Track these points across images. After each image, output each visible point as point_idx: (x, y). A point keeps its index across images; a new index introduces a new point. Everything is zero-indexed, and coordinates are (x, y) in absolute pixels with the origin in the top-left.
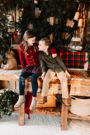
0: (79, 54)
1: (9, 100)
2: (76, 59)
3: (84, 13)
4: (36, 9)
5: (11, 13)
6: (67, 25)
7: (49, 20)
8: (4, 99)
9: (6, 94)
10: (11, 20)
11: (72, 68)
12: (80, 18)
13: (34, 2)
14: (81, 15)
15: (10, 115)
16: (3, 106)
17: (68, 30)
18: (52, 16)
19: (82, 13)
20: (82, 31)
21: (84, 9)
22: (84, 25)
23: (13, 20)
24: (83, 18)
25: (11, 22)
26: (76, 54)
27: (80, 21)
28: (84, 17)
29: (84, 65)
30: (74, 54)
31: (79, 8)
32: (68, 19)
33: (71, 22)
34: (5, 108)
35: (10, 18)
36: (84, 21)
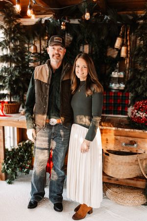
0: (121, 95)
1: (27, 154)
2: (115, 102)
3: (128, 38)
4: (66, 34)
5: (33, 42)
6: (108, 54)
7: (83, 48)
8: (21, 152)
9: (25, 147)
10: (33, 52)
11: (111, 114)
12: (122, 45)
13: (61, 28)
14: (125, 41)
15: (27, 172)
16: (20, 161)
17: (108, 61)
18: (87, 44)
19: (126, 38)
20: (127, 63)
21: (128, 33)
22: (129, 55)
23: (35, 51)
24: (127, 46)
25: (33, 54)
26: (116, 95)
27: (124, 49)
28: (128, 43)
29: (127, 109)
30: (113, 95)
31: (121, 32)
32: (109, 47)
33: (113, 50)
34: (21, 163)
35: (32, 49)
36: (129, 49)
